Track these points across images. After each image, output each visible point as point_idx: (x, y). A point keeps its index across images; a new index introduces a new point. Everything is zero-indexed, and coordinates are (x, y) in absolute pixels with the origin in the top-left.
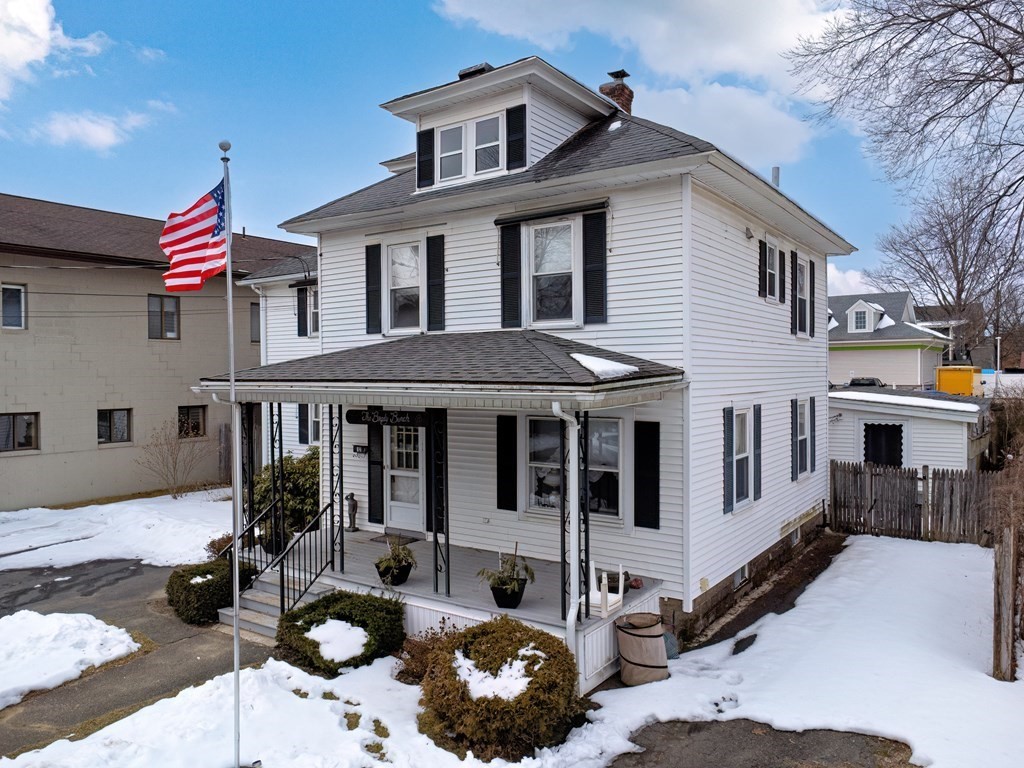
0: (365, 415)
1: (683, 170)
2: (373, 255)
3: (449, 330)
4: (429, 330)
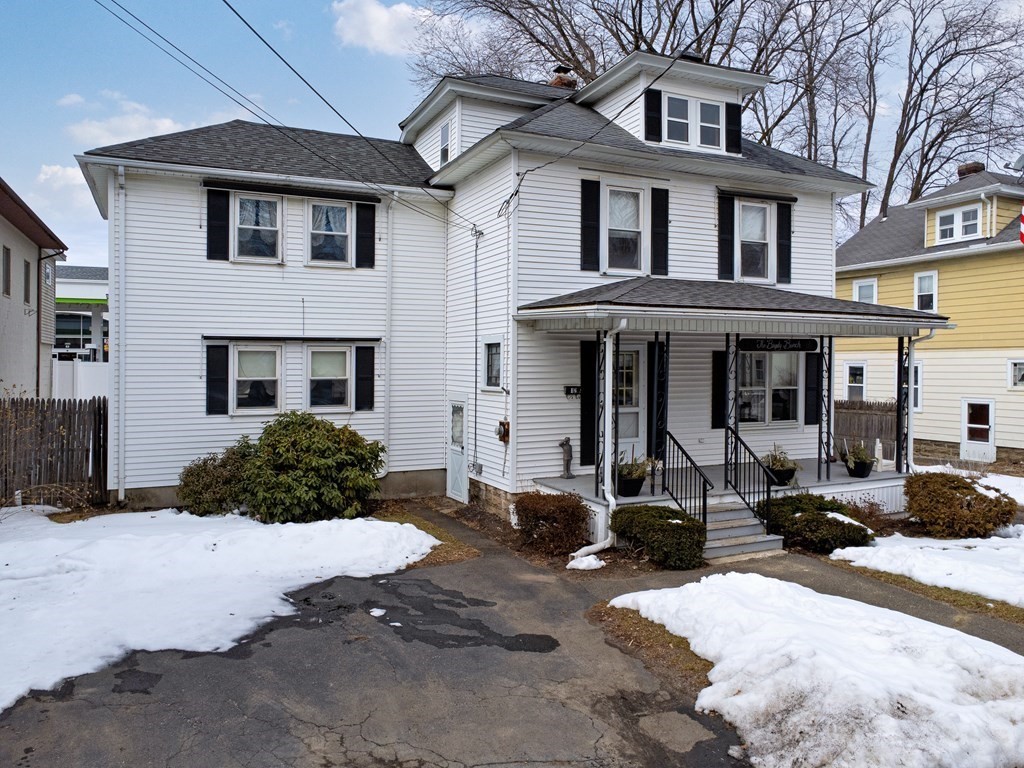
0: (759, 343)
2: (590, 194)
3: (671, 275)
4: (652, 274)
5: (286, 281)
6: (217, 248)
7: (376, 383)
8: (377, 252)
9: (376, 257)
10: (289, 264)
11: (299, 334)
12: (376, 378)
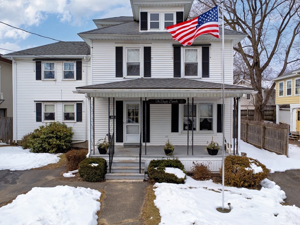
0: (157, 101)
1: (231, 38)
2: (119, 52)
3: (152, 77)
4: (144, 77)
5: (56, 85)
6: (38, 77)
7: (83, 114)
8: (82, 75)
9: (82, 77)
10: (57, 80)
11: (60, 100)
12: (83, 112)
